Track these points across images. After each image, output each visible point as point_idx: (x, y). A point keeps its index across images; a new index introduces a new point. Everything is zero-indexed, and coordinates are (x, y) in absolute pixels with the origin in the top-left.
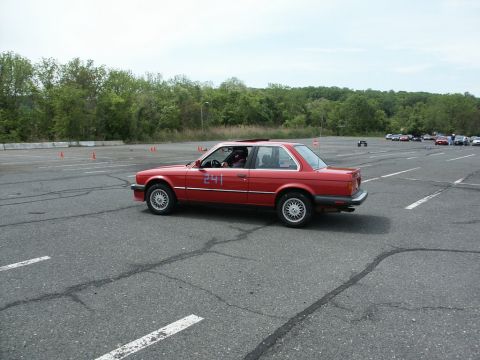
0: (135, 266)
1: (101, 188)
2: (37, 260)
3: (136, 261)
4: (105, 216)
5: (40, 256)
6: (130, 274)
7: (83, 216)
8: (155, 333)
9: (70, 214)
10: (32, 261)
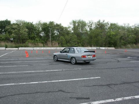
1: (110, 62)
2: (97, 78)
3: (124, 81)
4: (113, 69)
6: (123, 84)
7: (107, 69)
8: (132, 97)
9: (103, 68)
10: (96, 78)
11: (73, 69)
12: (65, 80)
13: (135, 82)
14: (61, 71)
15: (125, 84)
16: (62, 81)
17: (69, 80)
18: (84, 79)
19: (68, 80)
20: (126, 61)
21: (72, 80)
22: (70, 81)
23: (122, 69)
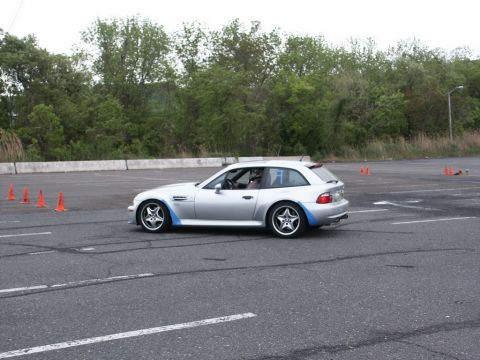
0: (378, 333)
2: (239, 317)
4: (316, 267)
5: (241, 312)
6: (373, 342)
7: (284, 266)
10: (233, 318)
11: (110, 274)
12: (65, 345)
13: (428, 330)
14: (40, 291)
15: (380, 341)
16: (49, 347)
17: (89, 341)
18: (169, 328)
19: (82, 342)
20: (372, 221)
21: (106, 338)
22: (91, 346)
23: (359, 261)
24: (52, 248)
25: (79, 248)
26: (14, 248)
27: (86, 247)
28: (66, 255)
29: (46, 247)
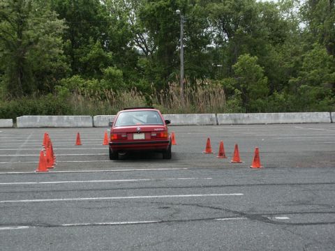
24: (242, 214)
25: (271, 215)
26: (201, 210)
27: (280, 214)
28: (256, 223)
29: (235, 212)
